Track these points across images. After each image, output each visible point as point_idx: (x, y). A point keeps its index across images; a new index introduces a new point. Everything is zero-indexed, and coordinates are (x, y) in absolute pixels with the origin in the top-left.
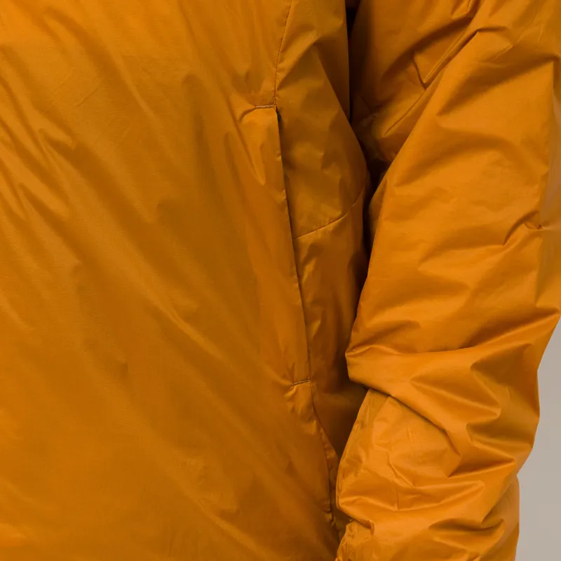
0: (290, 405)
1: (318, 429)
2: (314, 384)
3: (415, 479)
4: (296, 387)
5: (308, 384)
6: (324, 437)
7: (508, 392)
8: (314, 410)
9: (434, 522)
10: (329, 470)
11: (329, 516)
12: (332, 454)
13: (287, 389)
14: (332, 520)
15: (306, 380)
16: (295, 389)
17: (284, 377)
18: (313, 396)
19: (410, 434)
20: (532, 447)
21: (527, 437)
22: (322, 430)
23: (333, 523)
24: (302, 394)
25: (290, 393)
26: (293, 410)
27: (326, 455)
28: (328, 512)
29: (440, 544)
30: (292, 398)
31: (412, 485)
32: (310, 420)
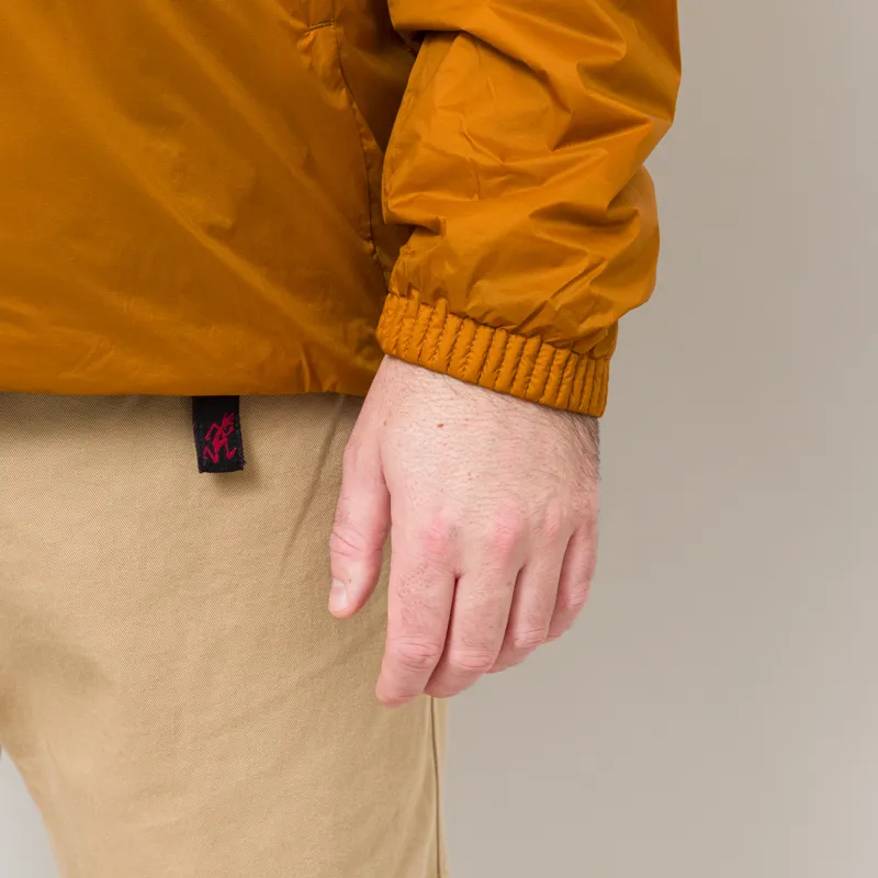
0: (306, 60)
1: (351, 103)
2: (340, 30)
3: (504, 153)
4: (312, 33)
5: (332, 29)
6: (359, 116)
7: (634, 26)
8: (343, 73)
9: (537, 208)
10: (368, 168)
11: (370, 246)
12: (371, 144)
13: (300, 34)
14: (374, 252)
15: (327, 22)
16: (310, 38)
17: (295, 15)
18: (339, 48)
19: (492, 88)
20: (672, 120)
21: (664, 102)
22: (355, 106)
23: (375, 257)
24: (323, 44)
25: (305, 42)
26: (311, 68)
27: (362, 145)
28: (368, 239)
29: (546, 242)
30: (308, 50)
31: (499, 160)
32: (336, 87)
